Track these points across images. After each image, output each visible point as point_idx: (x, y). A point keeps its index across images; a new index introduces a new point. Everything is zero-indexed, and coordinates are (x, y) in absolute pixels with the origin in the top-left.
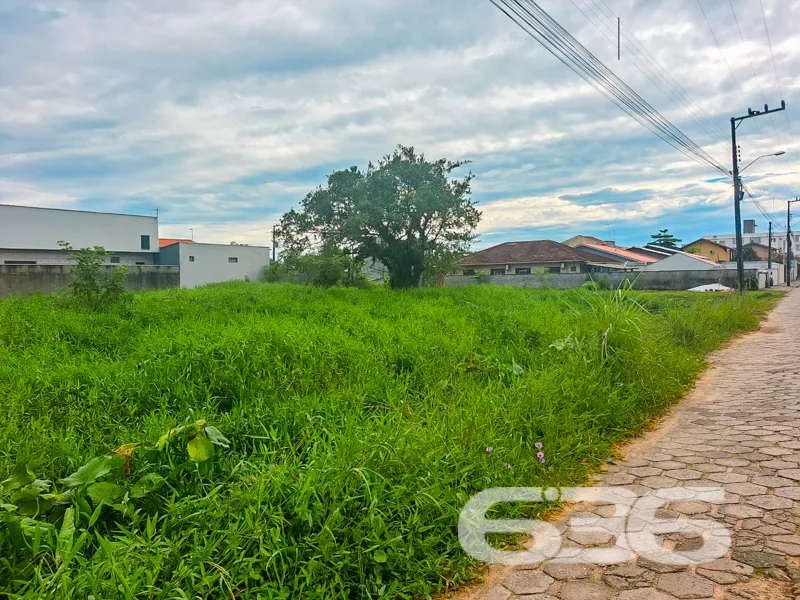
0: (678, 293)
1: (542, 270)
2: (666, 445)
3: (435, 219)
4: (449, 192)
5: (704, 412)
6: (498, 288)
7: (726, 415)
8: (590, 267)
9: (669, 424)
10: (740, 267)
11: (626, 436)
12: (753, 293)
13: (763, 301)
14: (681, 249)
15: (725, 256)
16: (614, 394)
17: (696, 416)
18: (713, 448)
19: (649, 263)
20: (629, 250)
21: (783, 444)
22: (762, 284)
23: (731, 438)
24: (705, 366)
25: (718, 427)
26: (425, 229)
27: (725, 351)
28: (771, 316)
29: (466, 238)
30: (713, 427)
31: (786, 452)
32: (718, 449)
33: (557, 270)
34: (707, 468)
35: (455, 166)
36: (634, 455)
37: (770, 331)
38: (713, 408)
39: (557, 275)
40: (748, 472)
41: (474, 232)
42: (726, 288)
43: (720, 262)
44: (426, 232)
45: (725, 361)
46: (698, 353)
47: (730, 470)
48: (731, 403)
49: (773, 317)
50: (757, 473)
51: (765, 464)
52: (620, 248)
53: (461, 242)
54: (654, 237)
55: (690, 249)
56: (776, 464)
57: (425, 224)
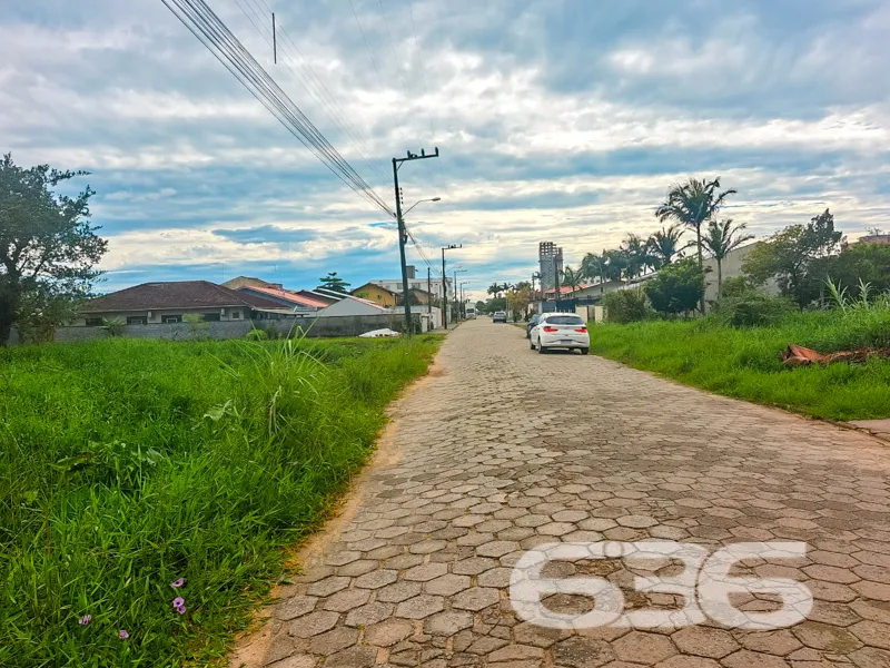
0: (349, 340)
1: (196, 317)
2: (351, 537)
3: (34, 247)
4: (55, 213)
5: (389, 480)
6: (135, 342)
7: (413, 479)
8: (255, 313)
9: (353, 504)
10: (408, 311)
11: (304, 534)
12: (418, 337)
13: (427, 344)
14: (351, 294)
15: (392, 301)
16: (285, 480)
17: (382, 487)
18: (404, 530)
19: (319, 308)
20: (298, 293)
21: (474, 510)
22: (424, 329)
23: (421, 511)
24: (384, 421)
25: (407, 498)
26: (16, 261)
27: (401, 400)
28: (437, 358)
29: (84, 274)
30: (400, 499)
31: (478, 519)
32: (411, 529)
33: (216, 318)
34: (402, 562)
35: (63, 177)
36: (314, 562)
37: (439, 374)
38: (398, 472)
39: (216, 323)
40: (446, 557)
41: (96, 267)
42: (393, 333)
43: (387, 307)
44: (19, 265)
45: (403, 411)
46: (376, 405)
47: (427, 559)
48: (414, 464)
49: (439, 360)
50: (456, 557)
51: (461, 541)
52: (288, 291)
53: (78, 281)
54: (323, 280)
55: (359, 293)
56: (472, 539)
57: (16, 254)
